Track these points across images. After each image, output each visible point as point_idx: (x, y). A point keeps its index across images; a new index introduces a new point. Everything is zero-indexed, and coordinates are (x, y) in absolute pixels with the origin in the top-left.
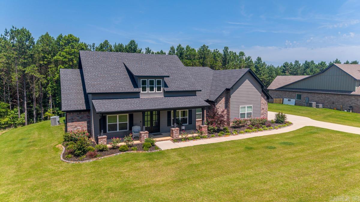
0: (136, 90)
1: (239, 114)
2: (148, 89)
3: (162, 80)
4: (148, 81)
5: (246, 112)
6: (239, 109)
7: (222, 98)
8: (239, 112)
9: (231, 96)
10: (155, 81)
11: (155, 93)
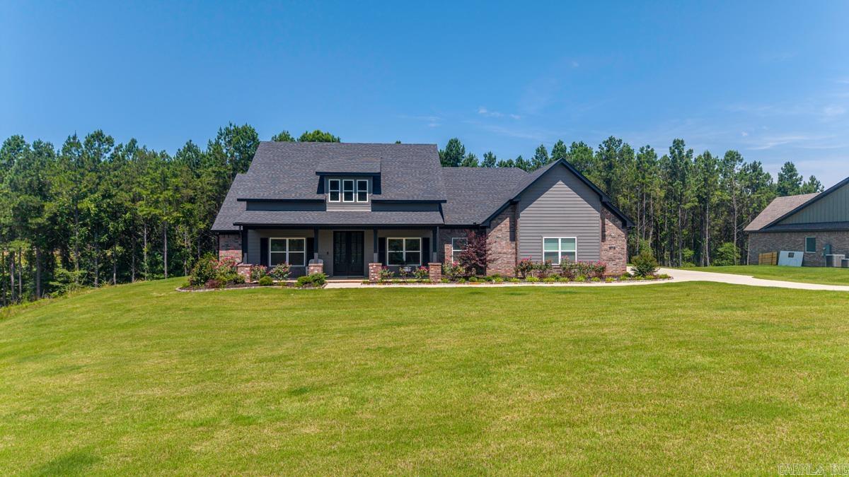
0: (320, 197)
1: (542, 252)
2: (342, 196)
3: (367, 181)
4: (341, 182)
5: (560, 251)
6: (542, 243)
7: (503, 219)
8: (542, 249)
9: (521, 215)
10: (355, 182)
11: (355, 204)
